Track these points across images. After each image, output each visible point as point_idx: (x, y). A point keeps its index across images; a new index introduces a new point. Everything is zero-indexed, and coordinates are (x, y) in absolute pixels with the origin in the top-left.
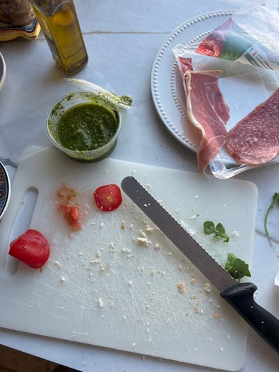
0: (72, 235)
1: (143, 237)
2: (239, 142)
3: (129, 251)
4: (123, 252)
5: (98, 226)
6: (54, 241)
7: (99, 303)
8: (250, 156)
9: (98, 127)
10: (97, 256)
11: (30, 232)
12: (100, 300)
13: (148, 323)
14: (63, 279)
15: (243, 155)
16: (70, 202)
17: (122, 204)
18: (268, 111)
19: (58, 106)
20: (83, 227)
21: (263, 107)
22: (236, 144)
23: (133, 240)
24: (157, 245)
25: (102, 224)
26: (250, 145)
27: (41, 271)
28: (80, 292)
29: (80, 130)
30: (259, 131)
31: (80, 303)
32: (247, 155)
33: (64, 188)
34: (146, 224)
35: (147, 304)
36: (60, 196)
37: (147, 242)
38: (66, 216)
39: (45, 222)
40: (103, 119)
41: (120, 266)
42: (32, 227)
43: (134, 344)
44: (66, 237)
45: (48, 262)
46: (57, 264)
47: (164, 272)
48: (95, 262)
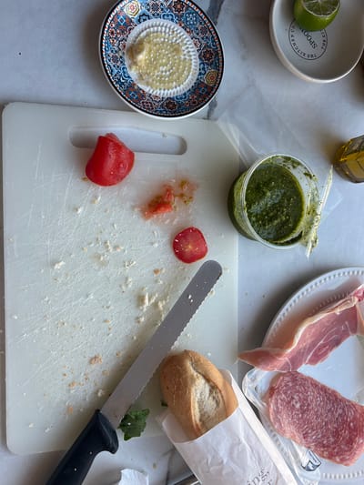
0: (136, 210)
1: (149, 300)
2: (290, 388)
3: (130, 286)
4: (127, 279)
5: (153, 240)
6: (125, 189)
7: (59, 262)
8: (277, 407)
9: (275, 217)
10: (116, 247)
11: (131, 155)
12: (62, 263)
13: (44, 329)
14: (80, 211)
15: (276, 399)
16: (177, 199)
17: (185, 264)
18: (334, 406)
19: (296, 164)
20: (149, 221)
21: (336, 398)
22: (286, 385)
23: (143, 289)
24: (142, 320)
25: (156, 245)
26: (289, 402)
27: (84, 179)
28: (67, 236)
29: (269, 194)
30: (309, 405)
31: (53, 238)
32: (277, 404)
33: (192, 188)
34: (166, 300)
35: (68, 323)
36: (183, 183)
37: (145, 306)
38: (159, 197)
39: (147, 172)
40: (288, 220)
41: (108, 279)
42: (137, 156)
43: (16, 317)
44: (132, 203)
45: (98, 186)
46: (97, 199)
47: (111, 335)
48: (108, 247)
